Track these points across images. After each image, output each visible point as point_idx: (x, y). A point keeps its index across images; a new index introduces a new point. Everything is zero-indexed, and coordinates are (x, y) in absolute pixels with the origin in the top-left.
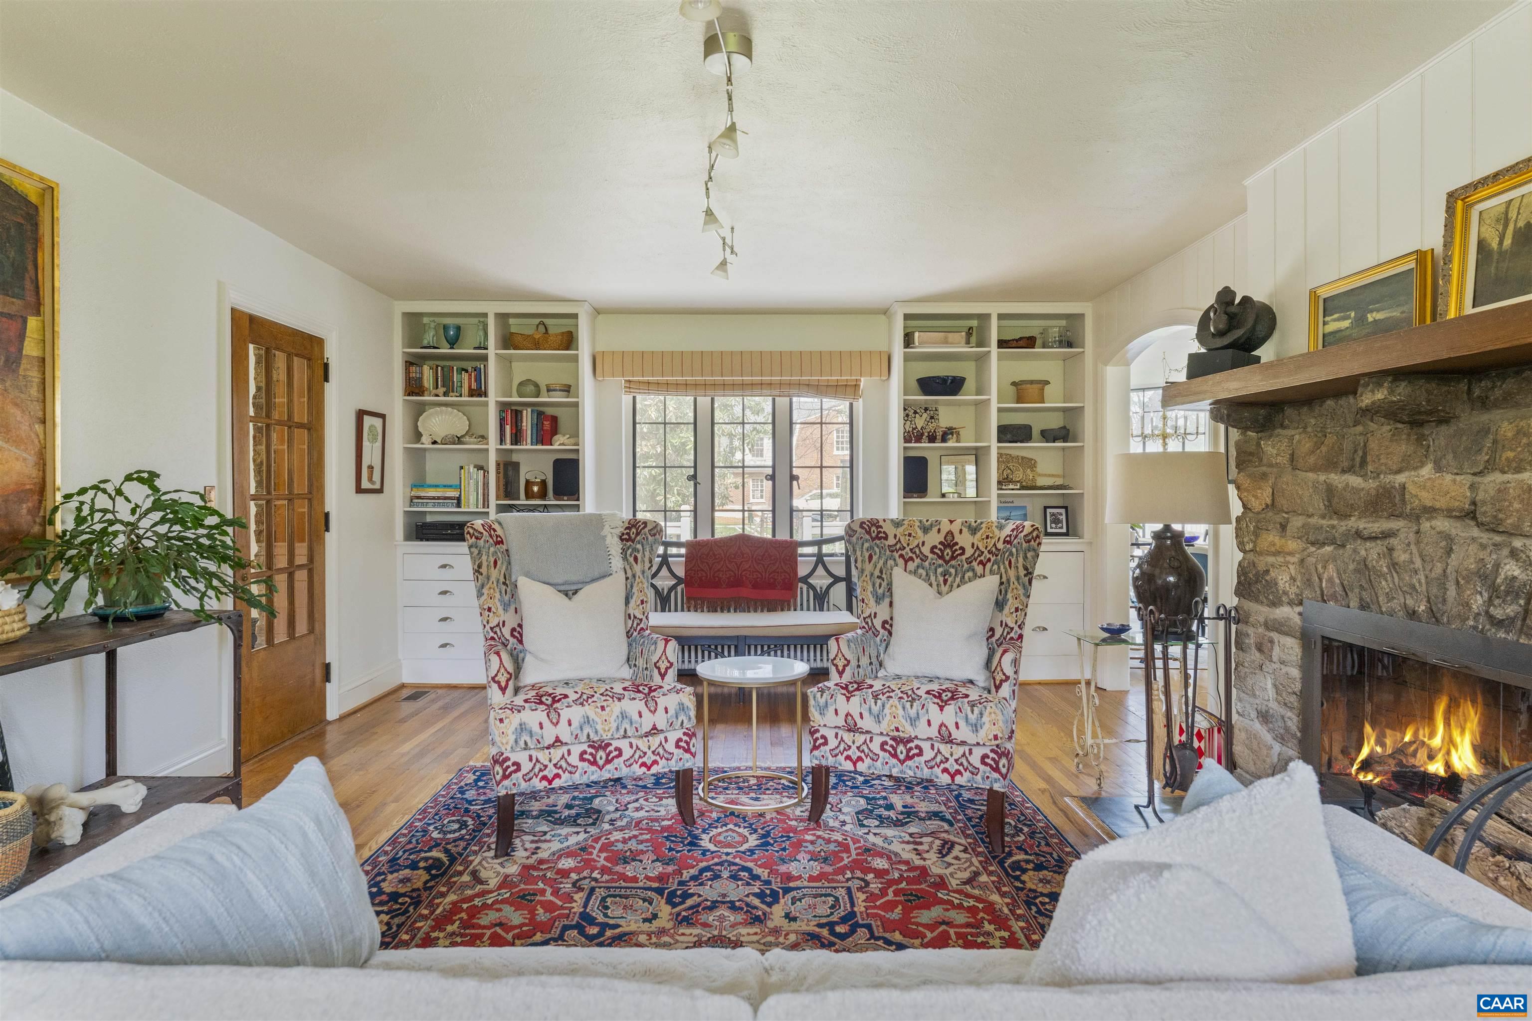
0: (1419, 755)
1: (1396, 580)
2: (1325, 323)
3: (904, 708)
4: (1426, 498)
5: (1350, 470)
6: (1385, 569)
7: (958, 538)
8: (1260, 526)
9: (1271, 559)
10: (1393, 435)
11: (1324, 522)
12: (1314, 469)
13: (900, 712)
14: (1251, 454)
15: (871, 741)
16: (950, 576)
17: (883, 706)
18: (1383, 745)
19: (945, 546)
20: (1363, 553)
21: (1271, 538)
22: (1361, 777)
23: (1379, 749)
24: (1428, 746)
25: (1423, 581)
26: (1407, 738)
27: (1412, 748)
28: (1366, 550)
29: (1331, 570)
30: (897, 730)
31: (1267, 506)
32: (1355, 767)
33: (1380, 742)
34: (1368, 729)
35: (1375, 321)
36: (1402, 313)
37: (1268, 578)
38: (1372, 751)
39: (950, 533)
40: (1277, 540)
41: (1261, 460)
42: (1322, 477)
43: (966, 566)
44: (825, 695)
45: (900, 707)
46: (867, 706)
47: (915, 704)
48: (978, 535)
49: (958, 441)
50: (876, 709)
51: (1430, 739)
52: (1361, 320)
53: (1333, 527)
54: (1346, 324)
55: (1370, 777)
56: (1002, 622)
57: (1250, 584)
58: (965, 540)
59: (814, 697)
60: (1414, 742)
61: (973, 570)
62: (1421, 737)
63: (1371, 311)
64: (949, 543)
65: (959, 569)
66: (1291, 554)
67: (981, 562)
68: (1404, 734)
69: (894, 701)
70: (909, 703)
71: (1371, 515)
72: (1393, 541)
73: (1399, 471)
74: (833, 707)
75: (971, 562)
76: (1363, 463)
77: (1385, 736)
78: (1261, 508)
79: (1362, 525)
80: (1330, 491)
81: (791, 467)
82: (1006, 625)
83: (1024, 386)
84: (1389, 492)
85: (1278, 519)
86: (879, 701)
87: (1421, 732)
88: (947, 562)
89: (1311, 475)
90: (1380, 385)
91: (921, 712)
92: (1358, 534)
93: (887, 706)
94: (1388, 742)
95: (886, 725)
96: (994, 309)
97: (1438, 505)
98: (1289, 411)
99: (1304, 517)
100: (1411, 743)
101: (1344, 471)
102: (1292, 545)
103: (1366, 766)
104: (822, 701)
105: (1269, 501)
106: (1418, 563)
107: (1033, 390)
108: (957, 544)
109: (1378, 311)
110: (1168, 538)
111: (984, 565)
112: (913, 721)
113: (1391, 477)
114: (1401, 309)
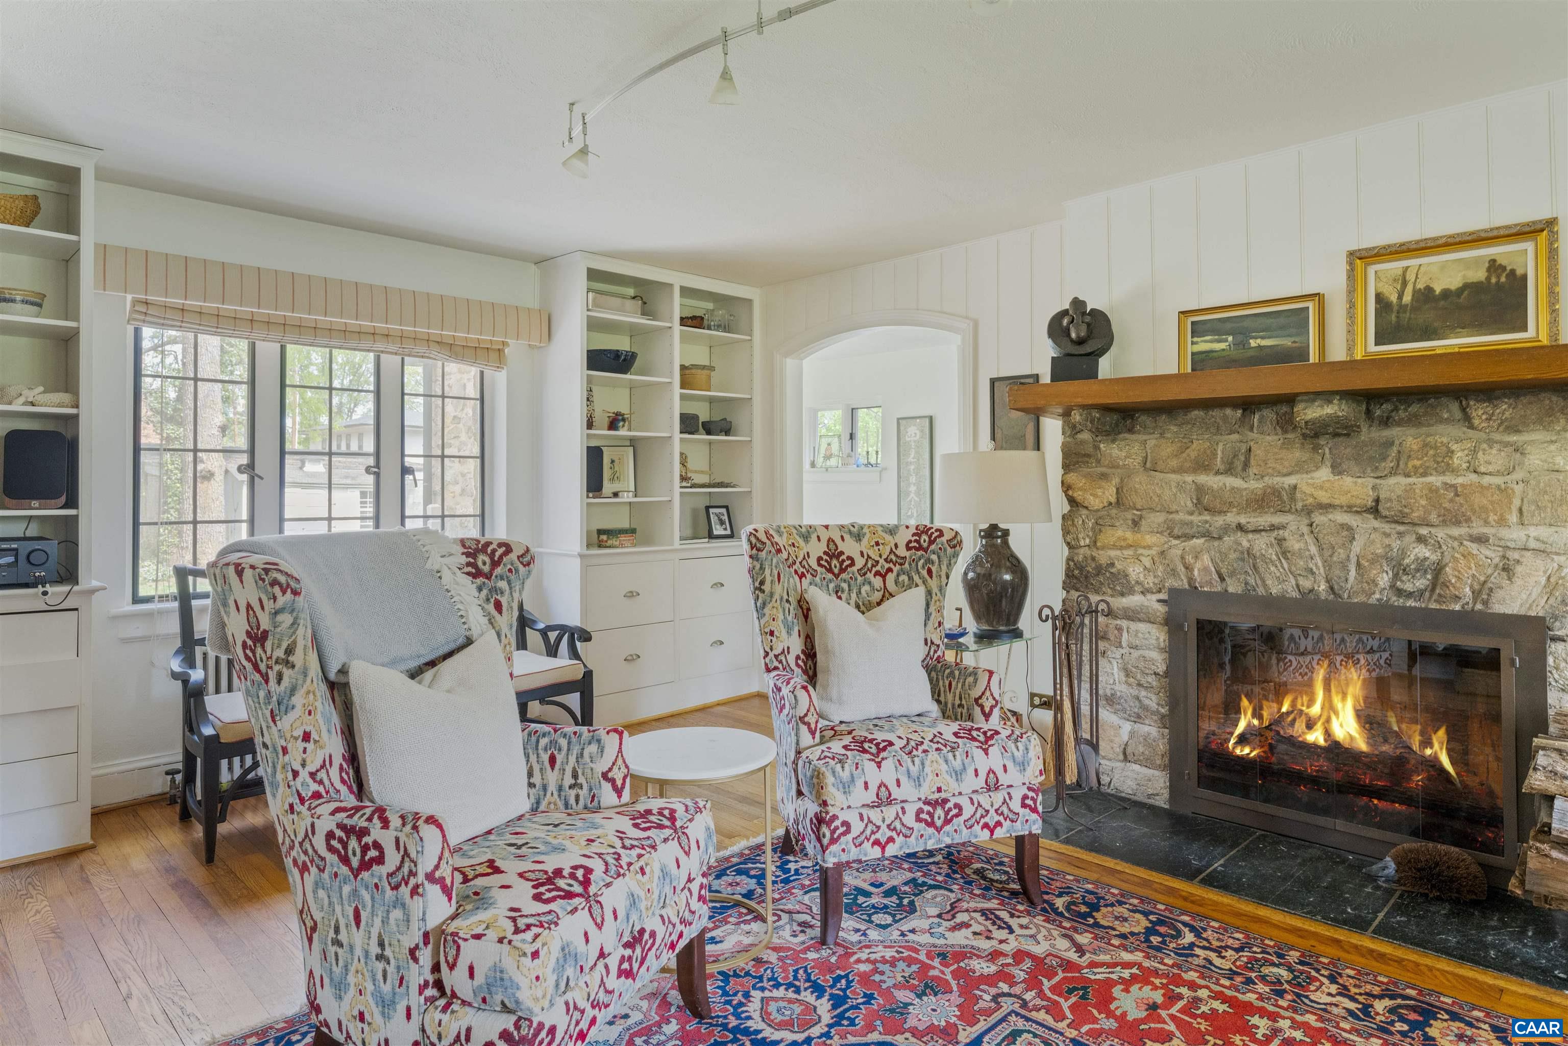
0: (1297, 724)
1: (1286, 565)
2: (1193, 343)
3: (946, 761)
4: (1323, 497)
5: (1229, 470)
6: (1274, 557)
7: (842, 547)
8: (1100, 521)
9: (1113, 553)
10: (1283, 443)
11: (1195, 518)
12: (1180, 470)
13: (944, 767)
14: (1089, 456)
15: (904, 812)
16: (843, 591)
17: (923, 764)
18: (1260, 718)
19: (831, 557)
20: (1245, 544)
21: (1120, 533)
22: (1238, 751)
23: (1256, 722)
24: (1307, 714)
25: (1320, 564)
26: (1284, 709)
27: (1290, 719)
28: (1249, 541)
29: (1206, 559)
30: (939, 790)
31: (1110, 504)
32: (1232, 741)
33: (1257, 714)
34: (1245, 702)
35: (1259, 346)
36: (1294, 342)
37: (1113, 570)
38: (1249, 725)
39: (830, 540)
40: (1129, 535)
41: (1098, 461)
42: (1189, 478)
43: (859, 578)
44: (846, 765)
45: (941, 761)
46: (904, 768)
47: (957, 753)
48: (865, 541)
49: (630, 430)
50: (914, 770)
51: (1308, 707)
52: (1242, 345)
53: (1206, 522)
54: (1223, 346)
55: (1247, 750)
56: (926, 640)
57: (1086, 577)
58: (849, 548)
59: (834, 772)
60: (1292, 712)
61: (870, 583)
62: (1299, 707)
63: (1256, 338)
64: (833, 553)
65: (852, 582)
66: (1149, 547)
67: (877, 573)
68: (1281, 704)
69: (933, 755)
70: (950, 754)
71: (1255, 510)
72: (1285, 534)
73: (1289, 474)
74: (863, 780)
75: (865, 574)
76: (1246, 465)
77: (1261, 708)
78: (1101, 505)
79: (1243, 520)
80: (1200, 490)
81: (403, 455)
82: (932, 643)
83: (693, 371)
84: (1279, 493)
85: (1129, 515)
86: (916, 759)
87: (1299, 701)
88: (837, 576)
89: (1173, 476)
90: (1330, 402)
91: (966, 761)
92: (1240, 527)
93: (927, 763)
94: (1265, 714)
95: (927, 791)
96: (678, 279)
97: (1337, 502)
98: (1143, 418)
99: (1164, 514)
100: (1288, 713)
101: (1218, 473)
102: (1150, 539)
103: (1243, 740)
104: (845, 775)
105: (1113, 500)
106: (1313, 549)
107: (701, 375)
108: (842, 553)
109: (1263, 338)
110: (998, 537)
111: (884, 577)
112: (958, 775)
113: (1277, 480)
114: (1293, 339)
